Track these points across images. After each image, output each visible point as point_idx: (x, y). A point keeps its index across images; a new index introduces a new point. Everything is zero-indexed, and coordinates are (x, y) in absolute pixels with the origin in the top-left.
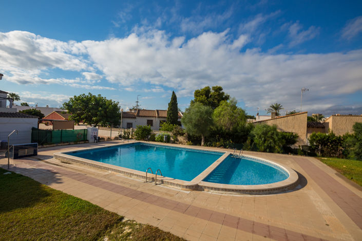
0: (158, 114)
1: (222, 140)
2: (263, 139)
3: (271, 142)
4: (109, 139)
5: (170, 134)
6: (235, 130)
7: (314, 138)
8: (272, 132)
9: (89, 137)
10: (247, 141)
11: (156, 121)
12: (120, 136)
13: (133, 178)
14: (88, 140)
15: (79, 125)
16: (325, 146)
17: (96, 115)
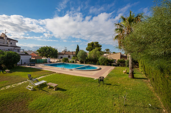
0: (72, 53)
4: (54, 62)
5: (74, 60)
10: (97, 62)
11: (72, 56)
12: (58, 61)
14: (47, 63)
15: (43, 58)
17: (49, 54)
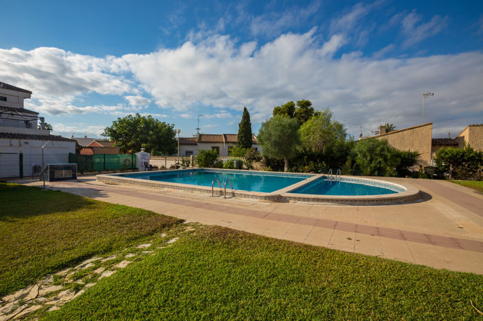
0: (226, 139)
1: (312, 163)
2: (369, 158)
3: (380, 162)
4: (164, 168)
5: (243, 159)
6: (330, 151)
7: (443, 155)
8: (382, 146)
9: (138, 166)
10: (347, 163)
11: (223, 148)
13: (196, 193)
14: (137, 169)
16: (458, 166)
